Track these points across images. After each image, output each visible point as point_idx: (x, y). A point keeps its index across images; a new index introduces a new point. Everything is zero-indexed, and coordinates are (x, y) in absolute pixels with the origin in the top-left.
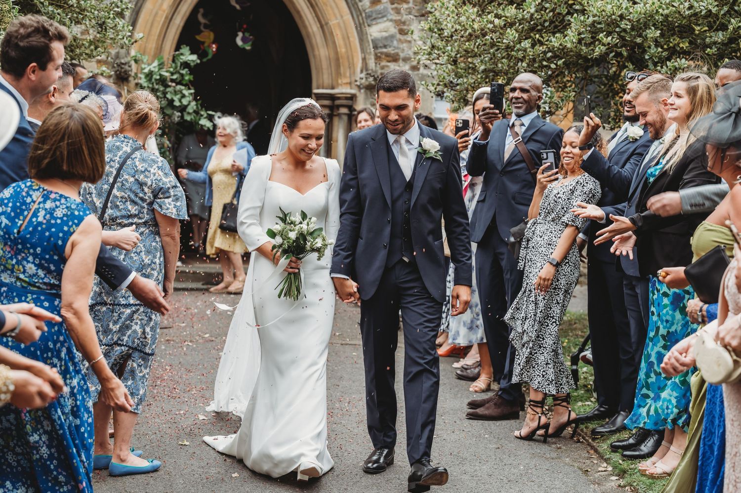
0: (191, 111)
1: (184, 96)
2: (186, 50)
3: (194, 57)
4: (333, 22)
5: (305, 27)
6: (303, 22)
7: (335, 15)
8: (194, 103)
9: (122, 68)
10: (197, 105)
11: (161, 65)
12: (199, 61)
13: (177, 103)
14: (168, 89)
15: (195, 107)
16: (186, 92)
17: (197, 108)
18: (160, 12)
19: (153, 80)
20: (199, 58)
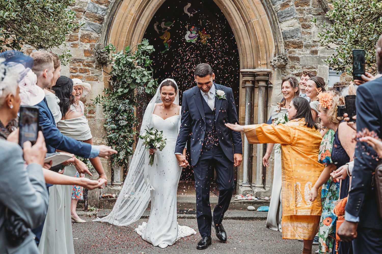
0: (151, 86)
1: (144, 76)
2: (146, 42)
3: (151, 47)
4: (254, 20)
5: (234, 25)
6: (232, 21)
7: (255, 15)
8: (152, 80)
9: (101, 56)
10: (155, 81)
11: (128, 54)
12: (154, 50)
13: (138, 81)
14: (133, 71)
15: (153, 83)
16: (146, 73)
17: (155, 83)
18: (129, 15)
19: (121, 64)
20: (154, 48)
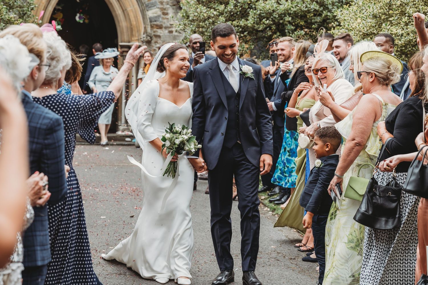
2: (55, 23)
3: (59, 27)
4: (129, 9)
5: (115, 11)
7: (130, 5)
12: (61, 29)
20: (62, 27)
